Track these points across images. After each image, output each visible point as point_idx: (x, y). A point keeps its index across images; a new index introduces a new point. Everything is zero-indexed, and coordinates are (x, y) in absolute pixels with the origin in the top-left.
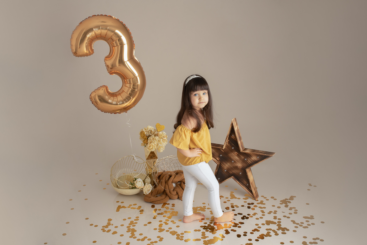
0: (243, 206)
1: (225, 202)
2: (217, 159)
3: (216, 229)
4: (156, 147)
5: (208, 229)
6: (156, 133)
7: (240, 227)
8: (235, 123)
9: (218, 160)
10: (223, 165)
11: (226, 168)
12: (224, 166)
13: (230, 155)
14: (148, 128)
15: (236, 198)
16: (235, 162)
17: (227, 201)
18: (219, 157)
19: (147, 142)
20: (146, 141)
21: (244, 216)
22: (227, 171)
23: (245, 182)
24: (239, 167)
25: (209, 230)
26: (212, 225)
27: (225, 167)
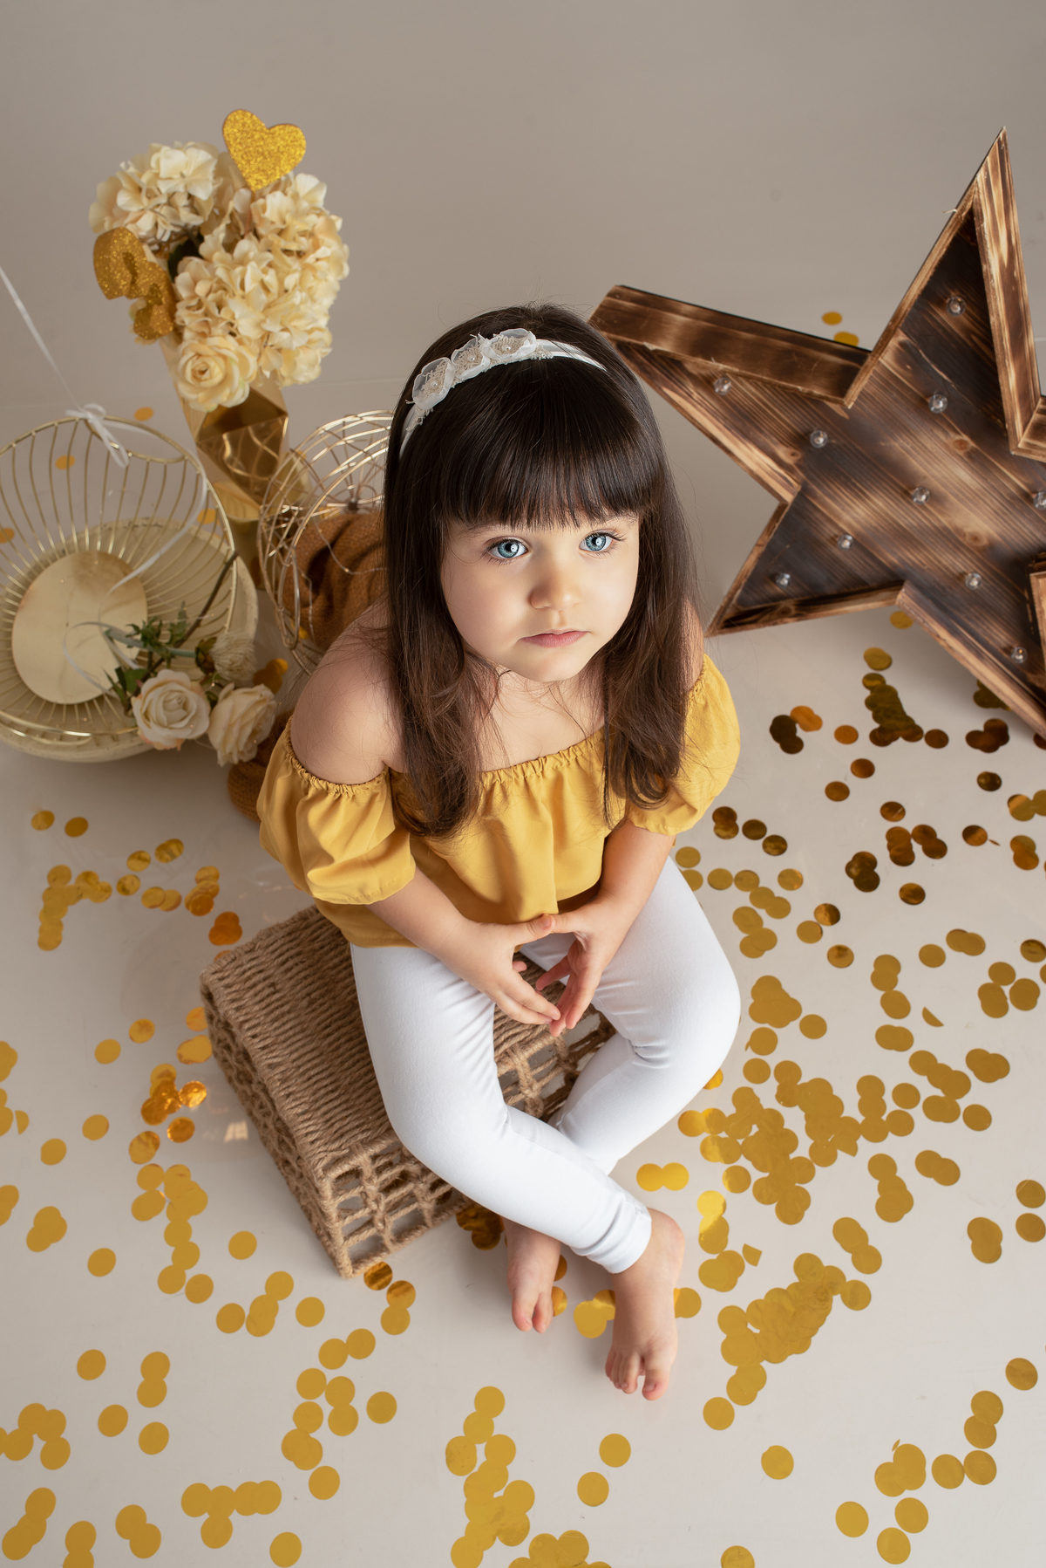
0: (973, 835)
1: (837, 791)
2: (783, 452)
3: (803, 1149)
4: (252, 360)
5: (743, 1162)
6: (234, 205)
7: (979, 1119)
8: (997, 193)
9: (789, 460)
10: (824, 504)
11: (850, 526)
12: (832, 511)
13: (898, 446)
14: (157, 175)
15: (913, 733)
16: (935, 498)
17: (852, 782)
18: (800, 441)
19: (172, 316)
20: (159, 312)
21: (1001, 972)
22: (854, 543)
23: (1000, 636)
24: (967, 541)
25: (756, 1175)
26: (767, 1093)
27: (840, 519)
